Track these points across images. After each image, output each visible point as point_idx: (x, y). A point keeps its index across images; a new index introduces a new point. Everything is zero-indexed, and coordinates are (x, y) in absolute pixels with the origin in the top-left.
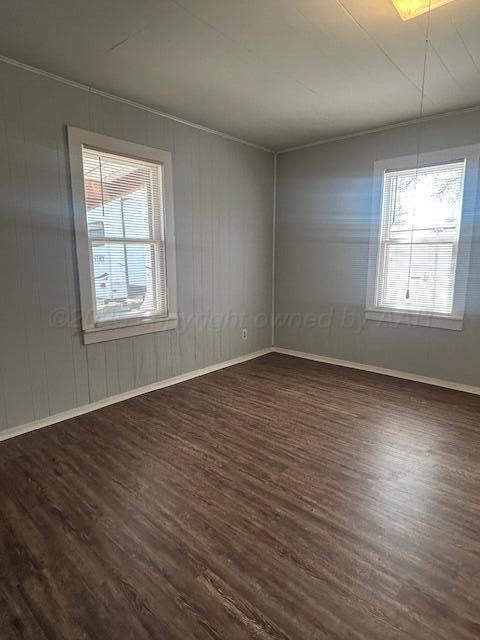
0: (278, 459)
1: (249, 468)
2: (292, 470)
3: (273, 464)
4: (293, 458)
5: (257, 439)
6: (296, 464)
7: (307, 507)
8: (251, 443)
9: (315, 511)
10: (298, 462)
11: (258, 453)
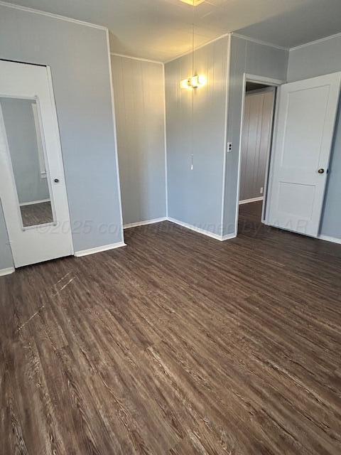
0: (251, 307)
1: (274, 303)
2: (242, 298)
3: (255, 303)
4: (239, 305)
5: (270, 328)
6: (238, 301)
7: (238, 279)
8: (276, 325)
9: (234, 277)
10: (236, 302)
11: (268, 314)
